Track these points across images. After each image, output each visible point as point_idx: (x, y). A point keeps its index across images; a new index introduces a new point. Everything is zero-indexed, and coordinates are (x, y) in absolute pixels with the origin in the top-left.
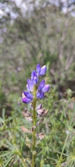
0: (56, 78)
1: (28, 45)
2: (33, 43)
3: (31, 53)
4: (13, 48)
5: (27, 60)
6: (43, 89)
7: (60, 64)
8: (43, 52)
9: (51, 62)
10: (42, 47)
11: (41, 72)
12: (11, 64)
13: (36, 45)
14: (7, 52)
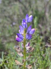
0: (43, 31)
1: (21, 5)
2: (25, 3)
3: (24, 11)
4: (9, 8)
5: (20, 17)
6: (30, 32)
7: (46, 20)
8: (32, 10)
9: (39, 18)
10: (32, 6)
11: (29, 20)
12: (8, 21)
13: (27, 5)
14: (5, 10)
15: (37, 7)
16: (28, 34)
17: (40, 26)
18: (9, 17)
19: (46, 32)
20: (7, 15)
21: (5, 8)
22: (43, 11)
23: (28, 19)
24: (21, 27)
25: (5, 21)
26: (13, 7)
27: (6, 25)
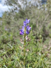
15: (32, 22)
16: (27, 30)
17: (34, 31)
18: (18, 27)
19: (36, 34)
20: (16, 25)
21: (16, 22)
22: (35, 24)
23: (27, 22)
24: (23, 27)
25: (15, 28)
26: (20, 21)
27: (16, 30)
